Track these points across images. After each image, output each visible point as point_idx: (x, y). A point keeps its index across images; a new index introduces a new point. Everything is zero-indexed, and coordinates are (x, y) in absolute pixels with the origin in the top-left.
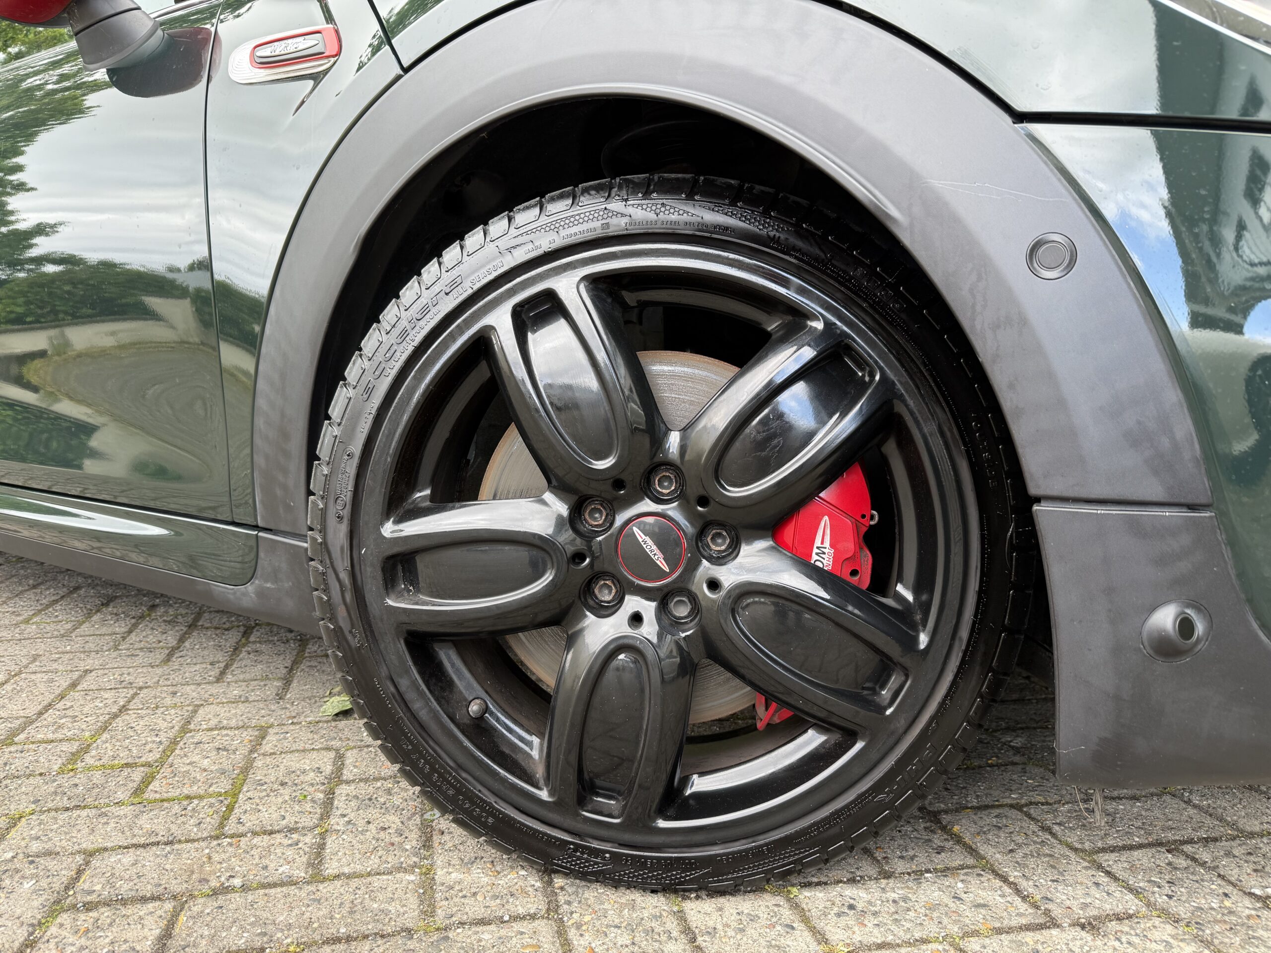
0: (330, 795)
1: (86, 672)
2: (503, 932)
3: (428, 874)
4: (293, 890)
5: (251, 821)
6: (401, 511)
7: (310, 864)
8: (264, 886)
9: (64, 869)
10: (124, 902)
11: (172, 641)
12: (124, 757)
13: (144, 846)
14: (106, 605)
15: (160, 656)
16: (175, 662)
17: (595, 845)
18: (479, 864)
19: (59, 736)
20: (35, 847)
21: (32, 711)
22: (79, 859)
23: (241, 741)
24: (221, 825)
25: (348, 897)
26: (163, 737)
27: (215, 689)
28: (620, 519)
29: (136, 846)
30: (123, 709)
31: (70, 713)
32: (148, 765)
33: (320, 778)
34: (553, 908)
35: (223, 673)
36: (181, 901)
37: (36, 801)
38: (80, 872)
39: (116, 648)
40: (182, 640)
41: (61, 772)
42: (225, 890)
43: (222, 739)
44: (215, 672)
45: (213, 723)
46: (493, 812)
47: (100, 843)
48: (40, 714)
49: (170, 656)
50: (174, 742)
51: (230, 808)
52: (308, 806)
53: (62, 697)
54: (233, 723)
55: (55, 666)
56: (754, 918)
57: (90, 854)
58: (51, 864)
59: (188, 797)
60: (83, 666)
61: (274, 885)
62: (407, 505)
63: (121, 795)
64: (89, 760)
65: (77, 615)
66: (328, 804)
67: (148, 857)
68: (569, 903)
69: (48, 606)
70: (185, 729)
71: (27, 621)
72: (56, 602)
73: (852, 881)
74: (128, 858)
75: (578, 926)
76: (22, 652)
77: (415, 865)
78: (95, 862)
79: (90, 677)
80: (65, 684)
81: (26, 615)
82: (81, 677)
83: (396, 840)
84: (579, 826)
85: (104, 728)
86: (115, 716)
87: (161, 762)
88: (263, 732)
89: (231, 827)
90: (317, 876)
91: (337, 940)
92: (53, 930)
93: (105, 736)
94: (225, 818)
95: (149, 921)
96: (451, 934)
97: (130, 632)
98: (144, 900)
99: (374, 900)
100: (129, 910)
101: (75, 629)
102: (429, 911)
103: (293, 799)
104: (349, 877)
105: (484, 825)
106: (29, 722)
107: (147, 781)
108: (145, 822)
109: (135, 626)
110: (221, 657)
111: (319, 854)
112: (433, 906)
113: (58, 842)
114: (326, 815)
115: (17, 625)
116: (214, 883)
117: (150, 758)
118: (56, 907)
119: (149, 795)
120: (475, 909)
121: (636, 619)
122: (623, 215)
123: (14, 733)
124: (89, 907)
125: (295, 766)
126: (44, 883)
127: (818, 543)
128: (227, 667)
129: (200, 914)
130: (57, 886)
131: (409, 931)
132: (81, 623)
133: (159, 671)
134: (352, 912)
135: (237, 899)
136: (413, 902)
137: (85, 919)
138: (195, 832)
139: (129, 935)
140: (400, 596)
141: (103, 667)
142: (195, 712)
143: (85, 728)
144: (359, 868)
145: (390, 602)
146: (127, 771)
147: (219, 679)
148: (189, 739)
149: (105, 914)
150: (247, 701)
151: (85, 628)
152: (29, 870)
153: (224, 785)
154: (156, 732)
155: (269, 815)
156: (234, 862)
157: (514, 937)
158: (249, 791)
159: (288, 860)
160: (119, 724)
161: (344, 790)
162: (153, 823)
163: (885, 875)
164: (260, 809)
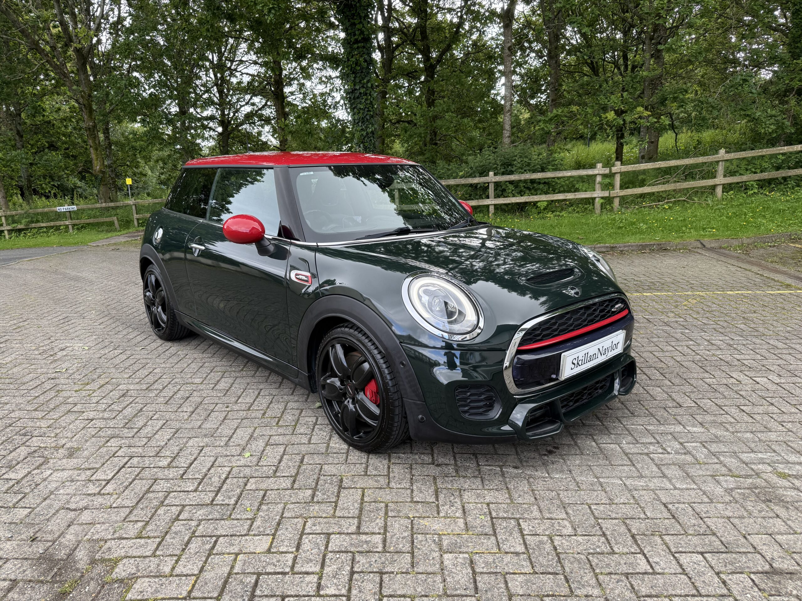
0: (314, 427)
1: (261, 389)
3: (329, 444)
4: (305, 445)
5: (298, 432)
7: (308, 441)
8: (300, 444)
9: (267, 438)
10: (277, 444)
11: (280, 380)
12: (273, 415)
13: (280, 435)
15: (278, 385)
16: (281, 389)
18: (338, 443)
19: (259, 408)
20: (260, 434)
21: (252, 401)
22: (269, 436)
23: (297, 412)
25: (314, 447)
26: (281, 411)
27: (291, 397)
29: (278, 435)
30: (272, 402)
31: (260, 402)
33: (312, 423)
34: (348, 452)
35: (293, 392)
36: (287, 445)
37: (258, 424)
38: (269, 439)
39: (267, 382)
40: (282, 380)
41: (262, 418)
42: (294, 444)
43: (293, 412)
44: (291, 392)
45: (291, 407)
47: (272, 434)
48: (254, 402)
49: (280, 386)
50: (283, 412)
51: (295, 429)
52: (309, 429)
53: (257, 397)
54: (295, 408)
55: (253, 387)
58: (264, 437)
59: (287, 426)
60: (260, 387)
61: (302, 444)
63: (274, 424)
64: (266, 415)
66: (313, 430)
67: (281, 437)
68: (350, 452)
70: (285, 409)
73: (404, 453)
74: (277, 437)
75: (350, 455)
76: (244, 381)
78: (272, 437)
79: (262, 391)
80: (257, 393)
82: (260, 391)
85: (268, 407)
86: (270, 404)
87: (281, 417)
88: (302, 410)
89: (295, 433)
90: (310, 443)
91: (311, 453)
92: (267, 448)
93: (269, 409)
94: (294, 431)
95: (282, 448)
96: (329, 454)
97: (269, 376)
98: (281, 444)
99: (318, 448)
100: (278, 446)
101: (255, 374)
102: (327, 451)
103: (307, 427)
104: (315, 444)
106: (252, 405)
107: (278, 421)
108: (279, 430)
111: (310, 439)
113: (264, 433)
114: (312, 432)
116: (292, 443)
117: (279, 416)
118: (267, 445)
119: (279, 424)
120: (335, 451)
123: (249, 407)
124: (272, 445)
125: (308, 420)
126: (264, 440)
129: (290, 448)
130: (266, 441)
131: (323, 453)
133: (278, 390)
134: (314, 449)
135: (296, 446)
136: (325, 449)
137: (272, 447)
138: (288, 433)
139: (279, 450)
141: (265, 388)
142: (287, 404)
143: (264, 407)
144: (317, 442)
146: (274, 418)
147: (292, 394)
148: (286, 411)
149: (275, 446)
150: (299, 402)
151: (258, 374)
152: (260, 438)
153: (293, 424)
154: (279, 409)
155: (302, 431)
156: (295, 439)
157: (339, 456)
158: (298, 425)
159: (305, 440)
160: (271, 406)
161: (317, 426)
162: (281, 431)
163: (411, 453)
164: (301, 429)
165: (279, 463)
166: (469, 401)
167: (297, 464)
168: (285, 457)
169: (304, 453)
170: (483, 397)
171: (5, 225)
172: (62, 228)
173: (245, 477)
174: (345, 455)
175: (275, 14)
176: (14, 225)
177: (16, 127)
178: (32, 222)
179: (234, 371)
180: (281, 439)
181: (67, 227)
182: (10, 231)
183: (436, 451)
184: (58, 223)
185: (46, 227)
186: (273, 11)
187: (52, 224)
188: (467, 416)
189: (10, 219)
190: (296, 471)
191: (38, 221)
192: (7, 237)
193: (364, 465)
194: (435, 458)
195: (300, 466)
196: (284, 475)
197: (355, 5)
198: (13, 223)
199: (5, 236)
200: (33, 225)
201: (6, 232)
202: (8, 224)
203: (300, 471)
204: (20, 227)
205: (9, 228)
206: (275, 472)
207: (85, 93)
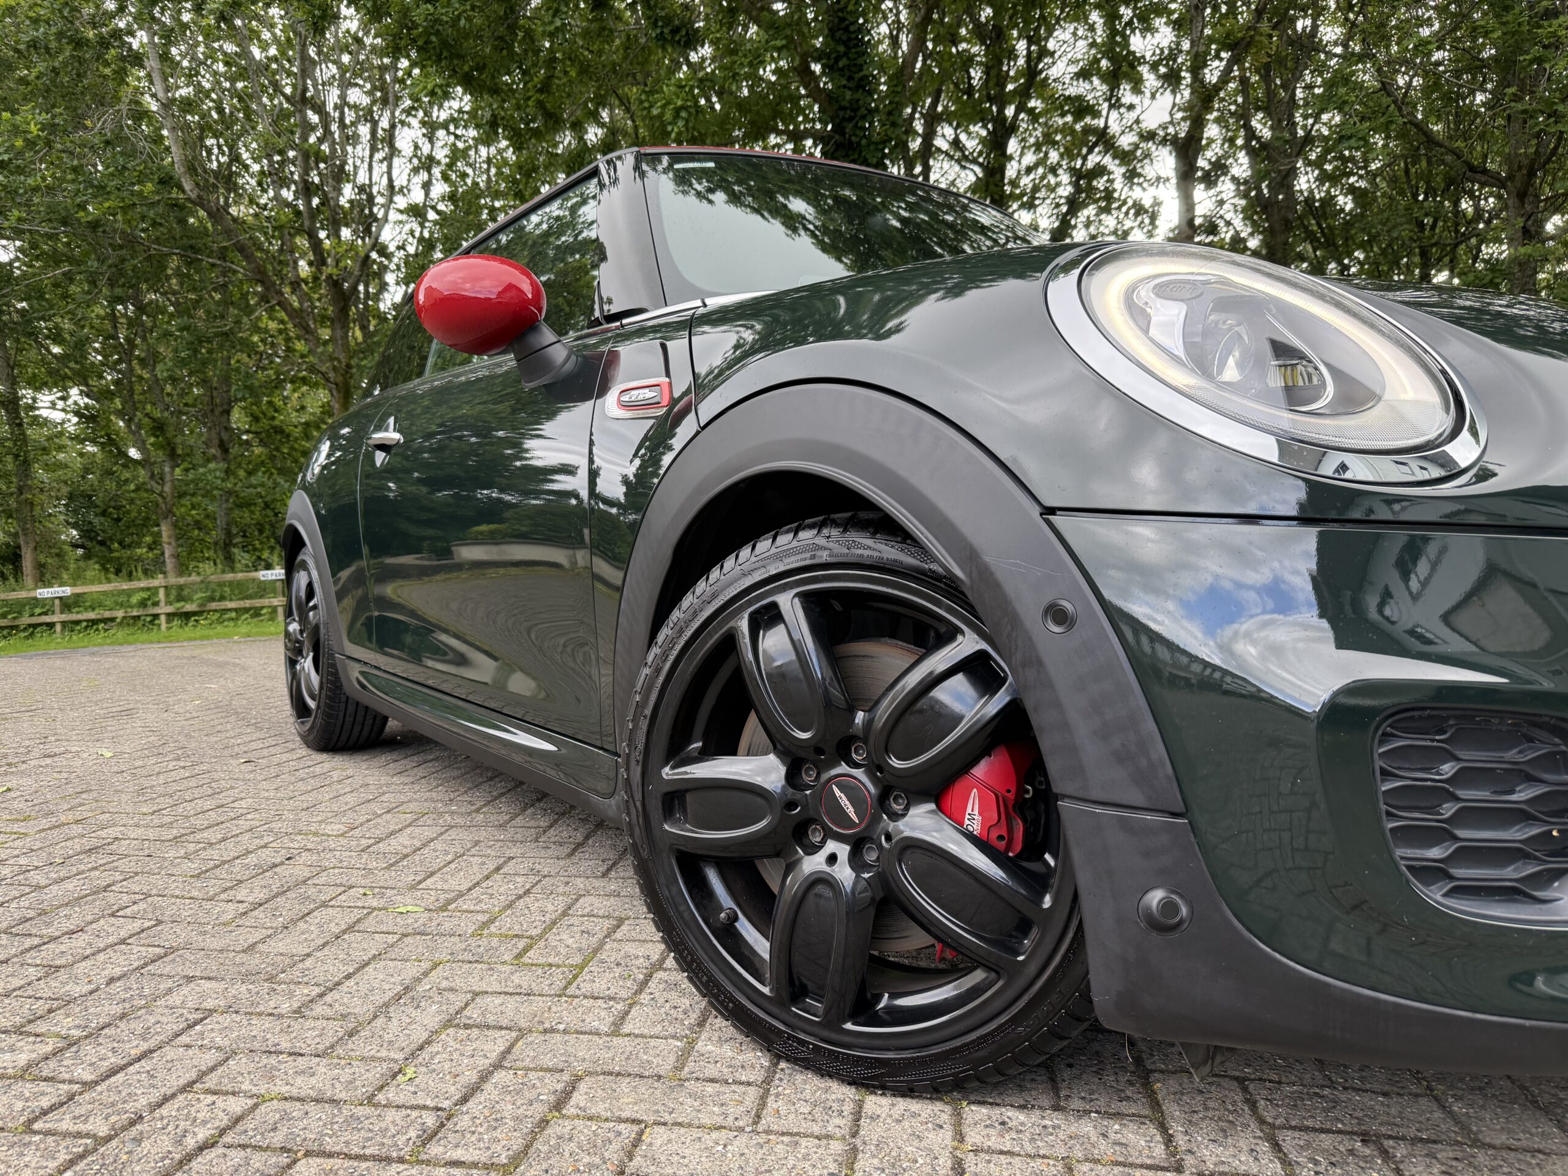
0: (649, 977)
1: (511, 858)
2: (722, 1089)
3: (692, 1043)
4: (596, 1038)
5: (586, 988)
6: (677, 759)
7: (614, 1023)
8: (578, 1032)
9: (458, 1000)
10: (488, 1027)
11: (580, 837)
12: (517, 929)
13: (511, 994)
14: (539, 800)
15: (566, 850)
16: (575, 859)
17: (802, 1036)
18: (732, 1043)
19: (478, 908)
20: (445, 984)
21: (464, 887)
22: (469, 996)
23: (601, 927)
24: (566, 988)
25: (629, 1049)
26: (548, 918)
27: (597, 883)
28: (825, 777)
29: (506, 993)
30: (527, 892)
31: (490, 891)
32: (531, 937)
33: (647, 964)
34: (768, 1081)
35: (609, 870)
36: (522, 1033)
37: (452, 954)
38: (467, 1005)
39: (536, 840)
40: (587, 838)
41: (473, 935)
42: (553, 1031)
43: (588, 925)
44: (602, 869)
45: (586, 911)
46: (732, 999)
47: (484, 988)
48: (470, 889)
49: (575, 850)
50: (554, 923)
51: (575, 977)
52: (629, 983)
53: (487, 877)
54: (601, 913)
55: (489, 851)
56: (914, 1115)
57: (476, 994)
58: (451, 996)
59: (550, 965)
60: (508, 853)
61: (585, 1033)
62: (683, 755)
63: (506, 957)
64: (493, 929)
65: (515, 808)
66: (644, 983)
67: (512, 1002)
68: (781, 1080)
69: (496, 798)
70: (564, 914)
71: (478, 811)
72: (503, 794)
73: (1022, 1107)
74: (498, 1001)
75: (777, 1095)
76: (467, 837)
77: (686, 1036)
78: (478, 1000)
79: (511, 863)
80: (492, 868)
81: (478, 805)
82: (505, 862)
83: (681, 1016)
84: (792, 1020)
85: (510, 906)
86: (520, 897)
87: (540, 937)
88: (620, 922)
89: (571, 990)
90: (616, 1031)
91: (610, 1074)
92: (443, 1036)
93: (509, 912)
94: (570, 983)
95: (500, 1041)
96: (686, 1084)
97: (551, 826)
98: (501, 1028)
99: (645, 1053)
100: (489, 1033)
101: (511, 819)
102: (679, 1067)
103: (621, 976)
104: (637, 1036)
105: (726, 1008)
106: (461, 895)
107: (526, 950)
108: (516, 979)
109: (556, 821)
110: (612, 855)
111: (623, 1018)
112: (683, 1066)
113: (459, 983)
114: (639, 991)
115: (469, 814)
116: (547, 1025)
117: (534, 932)
118: (448, 1024)
119: (525, 960)
120: (711, 1071)
121: (832, 859)
122: (826, 549)
123: (449, 902)
124: (467, 1027)
125: (632, 951)
126: (444, 1008)
127: (969, 810)
128: (614, 864)
129: (532, 1043)
130: (451, 1011)
131: (659, 1077)
132: (517, 815)
133: (562, 863)
134: (628, 1058)
135: (558, 1037)
136: (672, 1059)
137: (463, 1033)
138: (546, 990)
139: (485, 1048)
140: (676, 823)
141: (523, 855)
142: (577, 900)
143: (495, 905)
144: (646, 1031)
145: (667, 827)
146: (516, 940)
147: (604, 875)
148: (566, 921)
149: (475, 1032)
150: (618, 895)
151: (519, 821)
152: (437, 998)
153: (578, 959)
154: (544, 913)
155: (600, 986)
156: (565, 1014)
157: (728, 1093)
158: (593, 966)
159: (600, 1018)
160: (521, 903)
161: (661, 974)
162: (522, 979)
163: (1056, 1108)
164: (596, 980)
165: (464, 1100)
166: (1448, 809)
167: (539, 1110)
168: (499, 1076)
169: (580, 1068)
170: (1523, 794)
171: (162, 604)
172: (264, 611)
173: (283, 1149)
174: (753, 1093)
175: (687, 121)
176: (179, 605)
177: (219, 434)
178: (212, 599)
179: (452, 813)
180: (511, 1010)
181: (274, 610)
182: (170, 616)
183: (1173, 1110)
184: (257, 603)
185: (236, 610)
186: (684, 114)
187: (247, 603)
188: (1435, 895)
189: (174, 592)
190: (517, 1144)
191: (222, 598)
192: (164, 626)
193: (836, 1147)
194: (1181, 1141)
195: (544, 1123)
196: (458, 1154)
197: (859, 143)
198: (178, 601)
199: (159, 625)
200: (214, 605)
201: (163, 618)
202: (169, 603)
203: (540, 1145)
204: (190, 607)
205: (170, 609)
206: (429, 1137)
207: (340, 362)
